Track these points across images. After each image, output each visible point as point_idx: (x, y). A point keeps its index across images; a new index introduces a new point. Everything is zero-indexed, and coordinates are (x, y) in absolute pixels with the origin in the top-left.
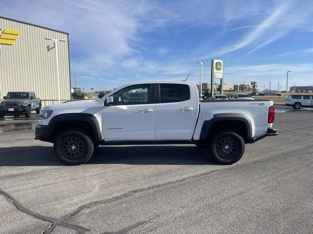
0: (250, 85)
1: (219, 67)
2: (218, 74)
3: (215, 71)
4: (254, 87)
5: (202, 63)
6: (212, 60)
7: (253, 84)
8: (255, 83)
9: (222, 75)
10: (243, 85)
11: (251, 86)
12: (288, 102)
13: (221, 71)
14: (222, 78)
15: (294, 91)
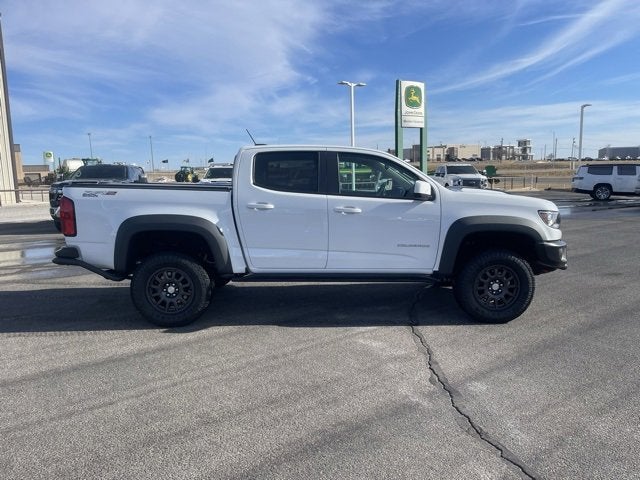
0: (516, 147)
1: (414, 98)
2: (415, 117)
3: (405, 108)
4: (524, 150)
5: (353, 85)
6: (397, 81)
7: (523, 144)
8: (525, 142)
9: (423, 119)
10: (500, 148)
11: (518, 150)
12: (577, 184)
13: (422, 109)
14: (422, 125)
15: (606, 158)
